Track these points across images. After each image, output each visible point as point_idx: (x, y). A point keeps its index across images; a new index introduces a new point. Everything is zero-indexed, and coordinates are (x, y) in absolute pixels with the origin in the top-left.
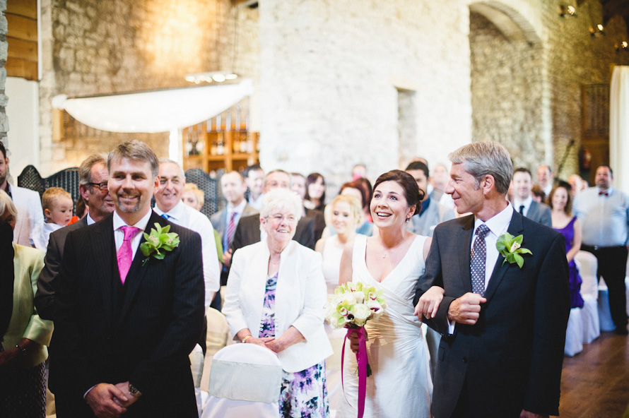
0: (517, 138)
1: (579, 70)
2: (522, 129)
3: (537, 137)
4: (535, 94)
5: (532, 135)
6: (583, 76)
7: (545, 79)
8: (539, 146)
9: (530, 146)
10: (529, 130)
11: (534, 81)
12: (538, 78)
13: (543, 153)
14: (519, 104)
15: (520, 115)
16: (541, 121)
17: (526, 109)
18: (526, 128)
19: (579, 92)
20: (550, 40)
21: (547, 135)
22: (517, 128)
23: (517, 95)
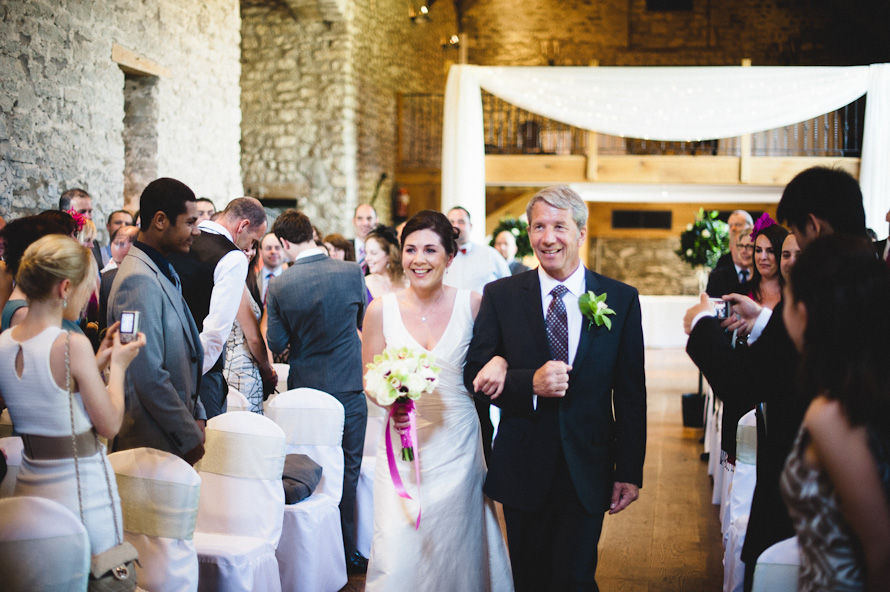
0: (303, 168)
1: (395, 71)
2: (311, 153)
3: (334, 166)
4: (333, 102)
5: (328, 162)
6: (399, 80)
7: (348, 78)
8: (337, 181)
9: (324, 179)
10: (323, 157)
11: (331, 82)
12: (338, 77)
13: (344, 190)
14: (307, 115)
15: (310, 132)
16: (341, 143)
17: (318, 123)
18: (317, 152)
19: (393, 102)
20: (357, 20)
21: (349, 164)
22: (304, 151)
23: (306, 100)
